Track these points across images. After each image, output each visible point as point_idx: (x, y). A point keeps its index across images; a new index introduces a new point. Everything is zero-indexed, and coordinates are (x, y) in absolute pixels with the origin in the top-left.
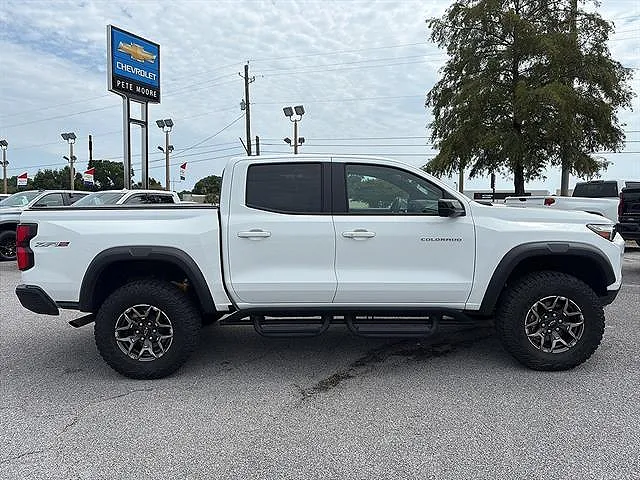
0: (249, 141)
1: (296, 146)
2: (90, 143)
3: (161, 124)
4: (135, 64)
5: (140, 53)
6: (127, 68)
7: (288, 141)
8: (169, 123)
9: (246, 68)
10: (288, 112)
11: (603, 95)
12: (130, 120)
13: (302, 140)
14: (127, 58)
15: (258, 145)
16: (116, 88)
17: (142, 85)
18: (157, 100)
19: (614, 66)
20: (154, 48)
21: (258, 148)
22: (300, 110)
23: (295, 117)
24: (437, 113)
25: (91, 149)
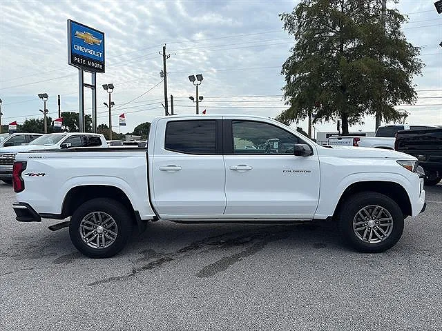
0: (166, 98)
1: (197, 102)
2: (59, 100)
3: (105, 87)
4: (87, 46)
5: (90, 38)
6: (81, 49)
7: (192, 98)
8: (111, 87)
9: (164, 48)
10: (192, 78)
11: (402, 66)
12: (84, 85)
13: (201, 98)
14: (82, 42)
15: (172, 101)
16: (73, 62)
17: (92, 60)
18: (102, 71)
19: (407, 46)
20: (100, 35)
21: (172, 104)
22: (200, 77)
23: (197, 82)
24: (288, 79)
25: (59, 104)
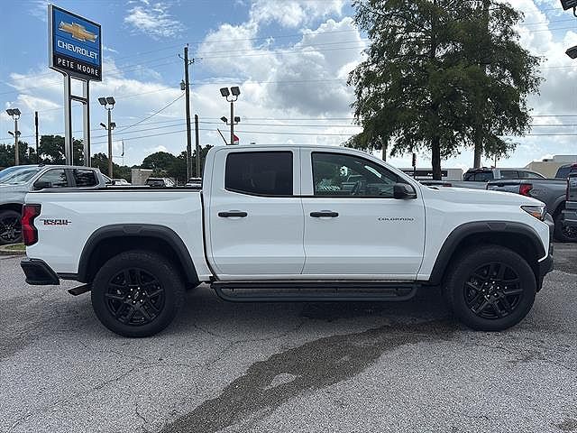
0: (188, 119)
1: (232, 125)
2: (37, 119)
3: (103, 101)
4: (76, 43)
5: (81, 32)
6: (68, 46)
7: (224, 119)
8: (111, 100)
9: (186, 49)
10: (224, 92)
11: (512, 82)
12: (71, 97)
13: (238, 119)
14: (68, 37)
15: (197, 123)
16: (56, 66)
17: (83, 63)
18: (98, 78)
20: (95, 28)
21: (197, 126)
22: (236, 91)
23: (231, 97)
24: (359, 94)
25: (37, 124)
